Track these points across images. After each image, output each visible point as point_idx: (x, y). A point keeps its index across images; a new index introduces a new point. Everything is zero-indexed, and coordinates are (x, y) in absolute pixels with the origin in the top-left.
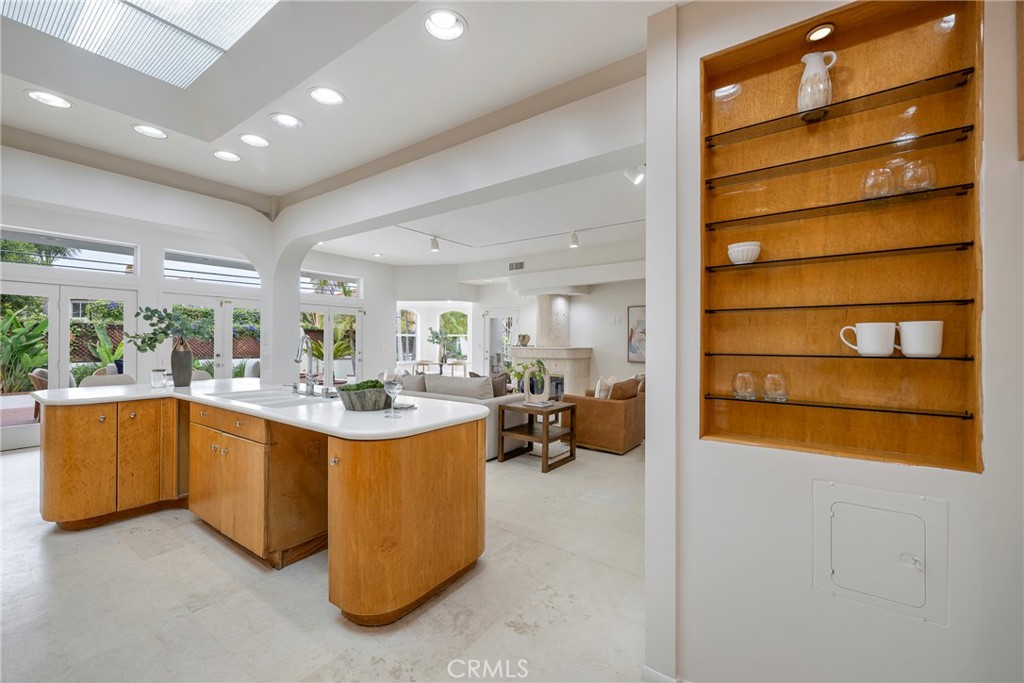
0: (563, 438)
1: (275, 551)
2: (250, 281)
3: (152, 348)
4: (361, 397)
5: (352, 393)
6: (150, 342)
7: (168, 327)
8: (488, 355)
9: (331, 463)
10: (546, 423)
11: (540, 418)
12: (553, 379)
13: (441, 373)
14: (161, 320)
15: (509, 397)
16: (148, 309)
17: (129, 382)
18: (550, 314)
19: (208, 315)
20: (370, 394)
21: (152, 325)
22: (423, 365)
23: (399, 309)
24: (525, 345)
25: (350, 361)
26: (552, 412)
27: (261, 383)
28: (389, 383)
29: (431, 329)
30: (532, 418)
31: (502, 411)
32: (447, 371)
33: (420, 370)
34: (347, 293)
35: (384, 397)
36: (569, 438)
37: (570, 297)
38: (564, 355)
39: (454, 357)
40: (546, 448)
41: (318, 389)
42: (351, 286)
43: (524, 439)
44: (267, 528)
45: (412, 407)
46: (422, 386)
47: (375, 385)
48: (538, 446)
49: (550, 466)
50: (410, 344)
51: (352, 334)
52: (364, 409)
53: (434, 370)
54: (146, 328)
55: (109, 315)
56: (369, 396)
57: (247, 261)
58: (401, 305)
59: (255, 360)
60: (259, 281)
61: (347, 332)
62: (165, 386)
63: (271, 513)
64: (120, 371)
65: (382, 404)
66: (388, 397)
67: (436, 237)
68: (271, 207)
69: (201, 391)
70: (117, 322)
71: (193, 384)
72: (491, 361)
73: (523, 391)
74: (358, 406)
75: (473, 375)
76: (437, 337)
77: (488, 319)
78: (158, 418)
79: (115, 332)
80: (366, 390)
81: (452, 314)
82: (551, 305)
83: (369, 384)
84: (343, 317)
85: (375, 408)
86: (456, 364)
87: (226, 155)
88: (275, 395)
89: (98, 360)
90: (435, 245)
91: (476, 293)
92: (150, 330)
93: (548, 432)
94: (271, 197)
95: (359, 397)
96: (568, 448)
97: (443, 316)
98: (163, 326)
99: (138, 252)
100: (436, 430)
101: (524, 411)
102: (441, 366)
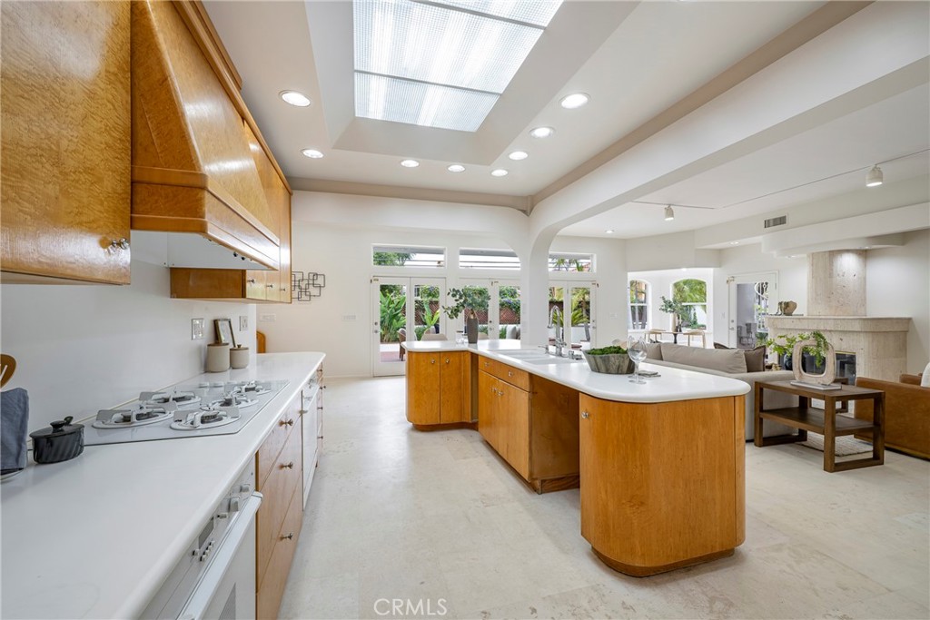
0: (859, 433)
1: (536, 479)
2: (512, 264)
3: (456, 316)
4: (606, 361)
5: (597, 356)
6: (455, 312)
7: (464, 302)
8: (734, 325)
9: (582, 415)
10: (831, 412)
11: (818, 403)
12: (839, 356)
13: (675, 342)
14: (461, 298)
15: (767, 373)
16: (454, 290)
17: (443, 339)
18: (831, 276)
19: (481, 293)
20: (613, 358)
21: (456, 300)
22: (656, 333)
23: (629, 280)
24: (790, 314)
25: (584, 329)
26: (839, 398)
27: (521, 343)
28: (632, 350)
29: (663, 298)
30: (804, 402)
31: (759, 388)
32: (682, 340)
33: (653, 337)
34: (580, 268)
35: (627, 362)
36: (871, 435)
37: (866, 251)
38: (857, 327)
39: (688, 326)
40: (831, 443)
41: (564, 351)
42: (583, 262)
43: (794, 426)
44: (530, 458)
45: (655, 375)
46: (658, 354)
47: (618, 350)
48: (816, 438)
49: (836, 465)
50: (640, 314)
51: (584, 305)
52: (608, 372)
53: (669, 339)
54: (452, 303)
55: (429, 295)
56: (613, 360)
57: (511, 250)
58: (632, 276)
59: (513, 326)
60: (519, 265)
61: (580, 302)
62: (463, 343)
63: (533, 447)
64: (437, 331)
65: (625, 369)
66: (631, 362)
67: (670, 205)
68: (526, 205)
69: (483, 347)
70: (434, 299)
71: (479, 342)
72: (739, 333)
73: (790, 368)
74: (603, 369)
75: (716, 345)
76: (670, 306)
77: (733, 286)
78: (460, 365)
79: (434, 305)
80: (610, 355)
81: (685, 283)
82: (831, 263)
83: (612, 350)
84: (577, 289)
85: (619, 372)
86: (692, 334)
87: (500, 173)
88: (532, 354)
89: (425, 324)
90: (670, 212)
91: (718, 257)
92: (455, 304)
93: (833, 422)
94: (527, 198)
95: (604, 360)
96: (870, 448)
97: (676, 285)
98: (462, 301)
99: (446, 252)
100: (685, 401)
101: (794, 392)
102: (675, 335)
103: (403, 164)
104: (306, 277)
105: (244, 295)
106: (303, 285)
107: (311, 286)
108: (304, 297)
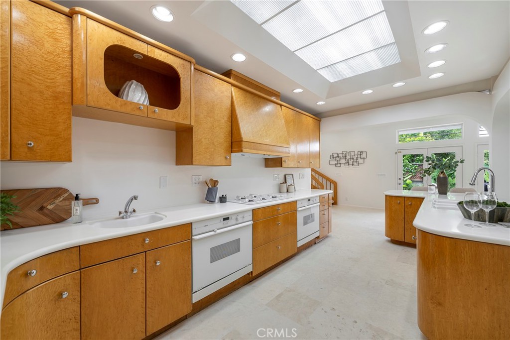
103: (363, 93)
104: (356, 154)
105: (281, 166)
106: (355, 158)
107: (359, 158)
108: (355, 164)
